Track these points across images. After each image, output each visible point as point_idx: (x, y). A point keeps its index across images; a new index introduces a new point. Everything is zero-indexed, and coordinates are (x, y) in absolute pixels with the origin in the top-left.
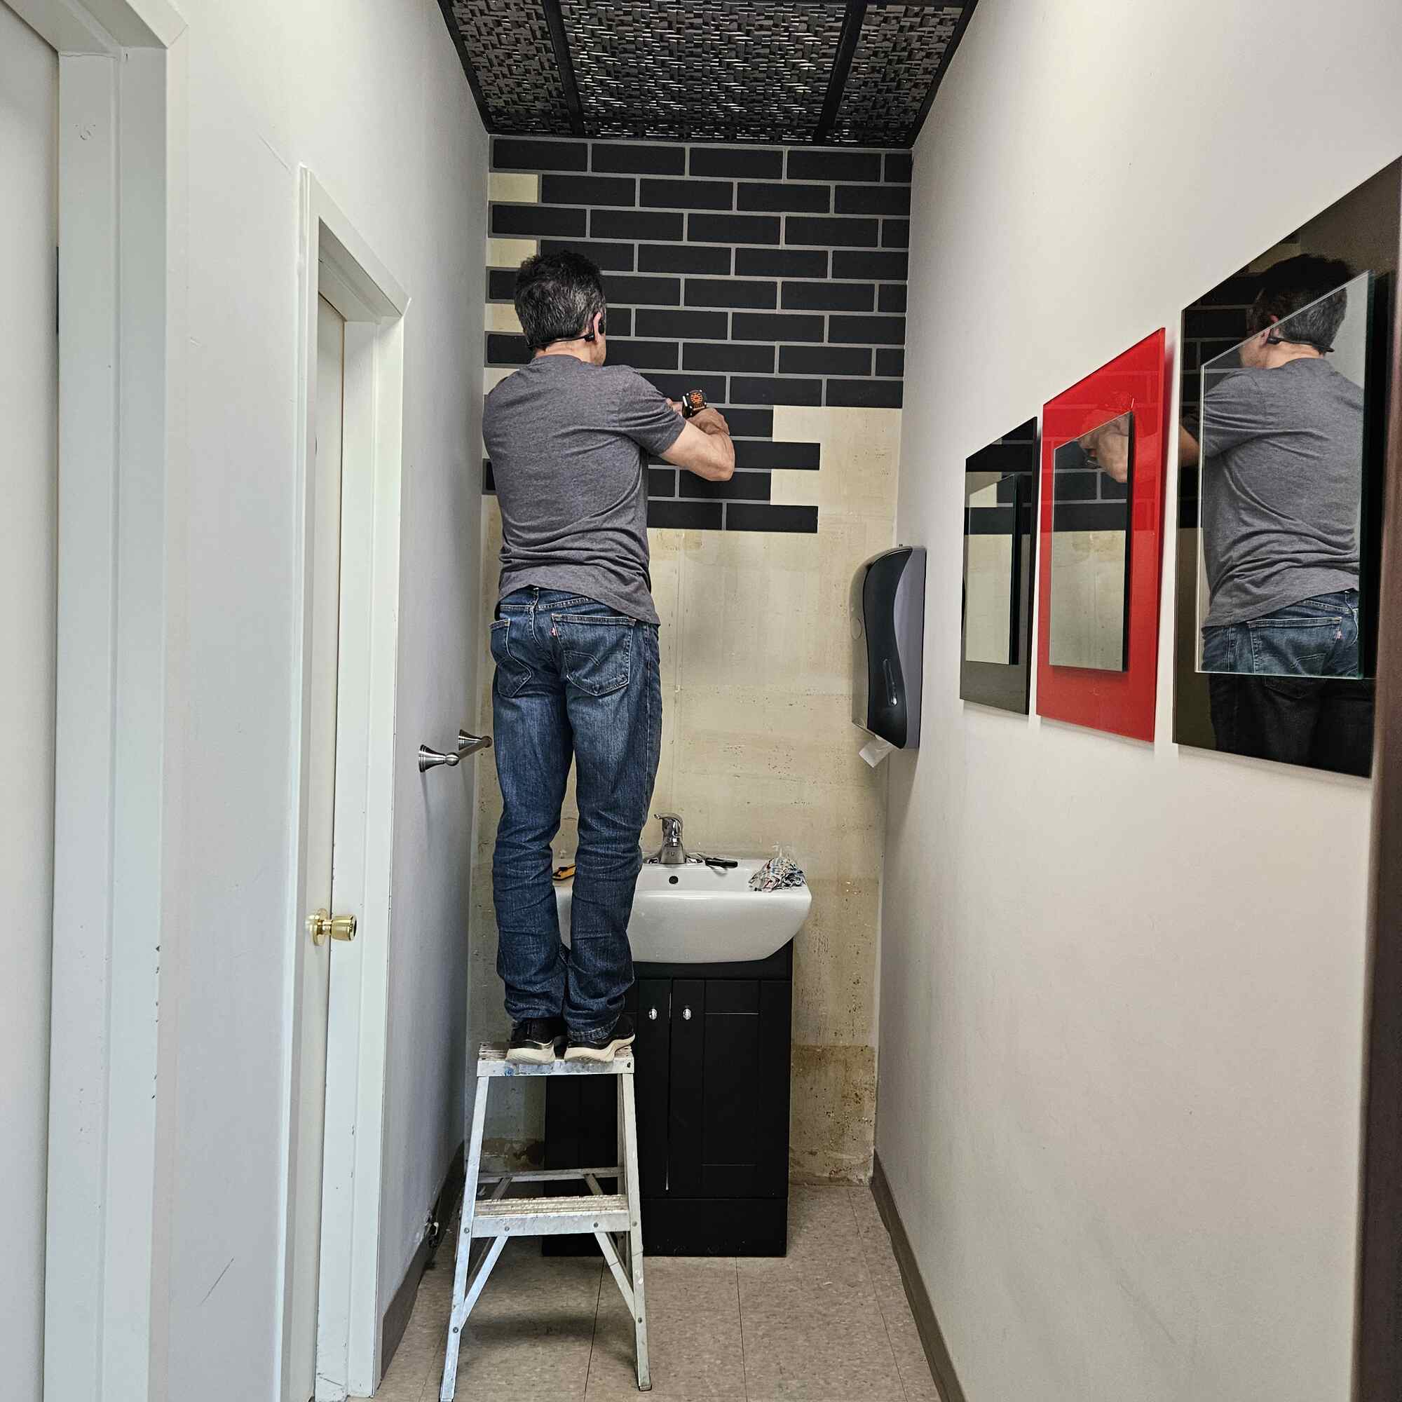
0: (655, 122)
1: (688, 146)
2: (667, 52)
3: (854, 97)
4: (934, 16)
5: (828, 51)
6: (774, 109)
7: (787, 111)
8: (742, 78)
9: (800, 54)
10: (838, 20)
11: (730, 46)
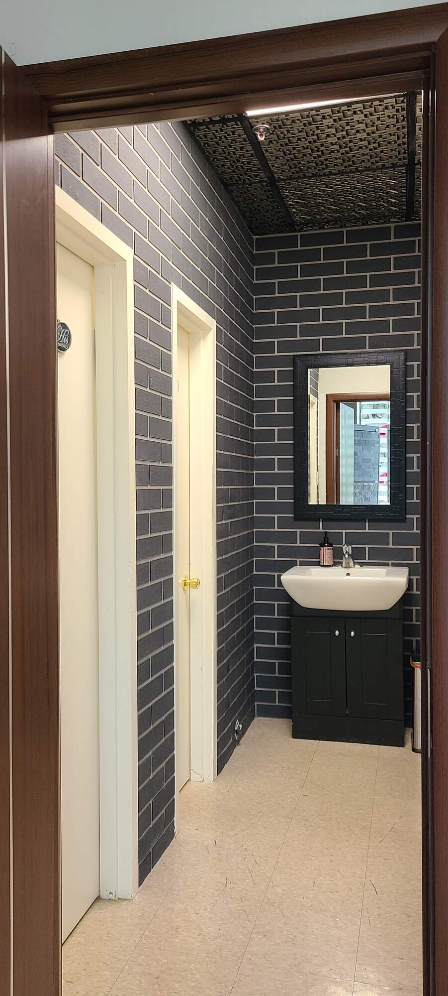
0: (328, 222)
1: (345, 230)
2: (327, 196)
5: (402, 185)
6: (383, 210)
7: (389, 210)
8: (364, 200)
9: (389, 188)
10: (403, 173)
11: (356, 190)
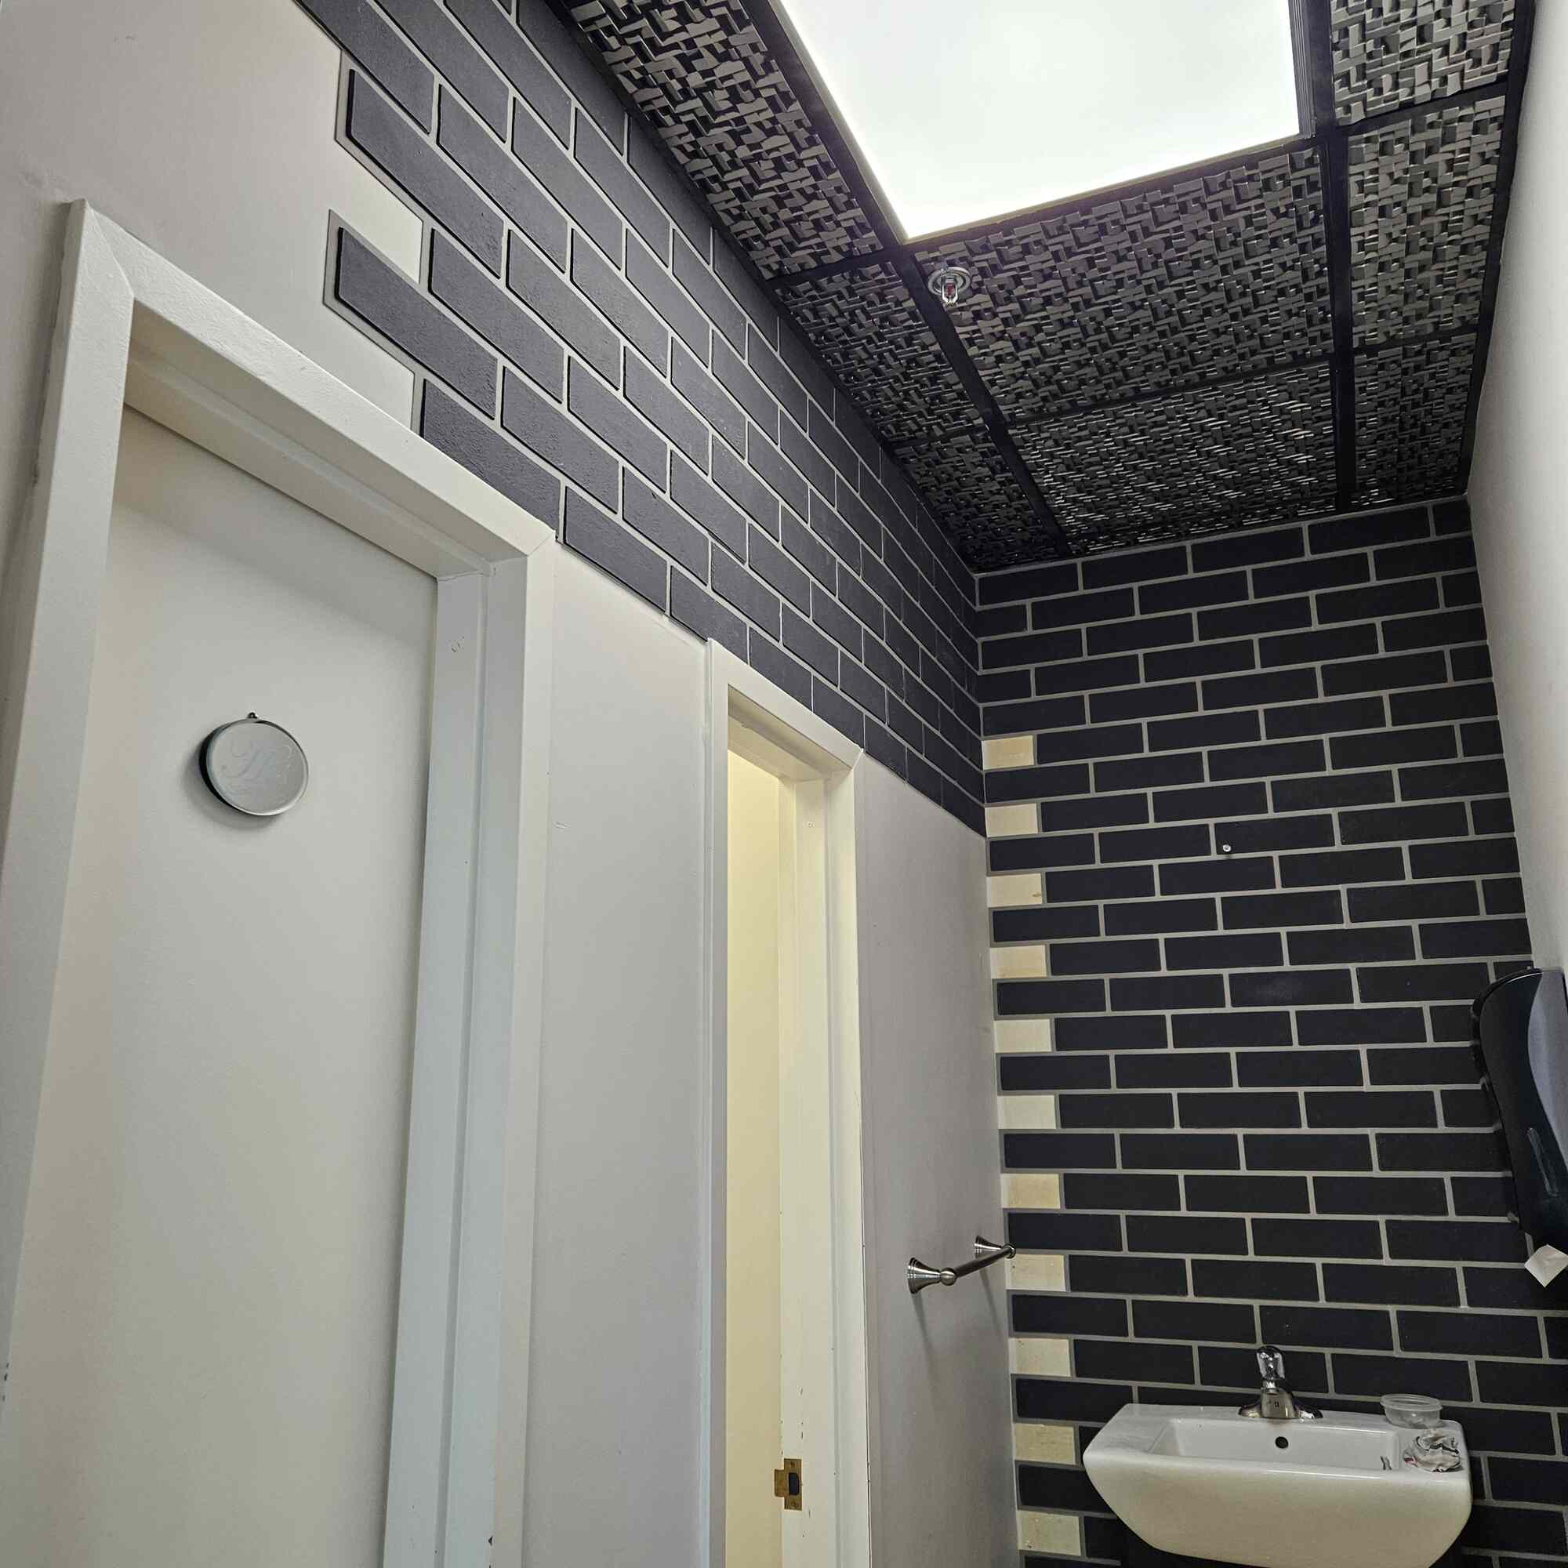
0: (1145, 527)
1: (1188, 544)
2: (1136, 456)
3: (1372, 453)
4: (1442, 349)
5: (1323, 414)
6: (1277, 485)
7: (1292, 485)
9: (1289, 424)
10: (1323, 380)
11: (1205, 434)
